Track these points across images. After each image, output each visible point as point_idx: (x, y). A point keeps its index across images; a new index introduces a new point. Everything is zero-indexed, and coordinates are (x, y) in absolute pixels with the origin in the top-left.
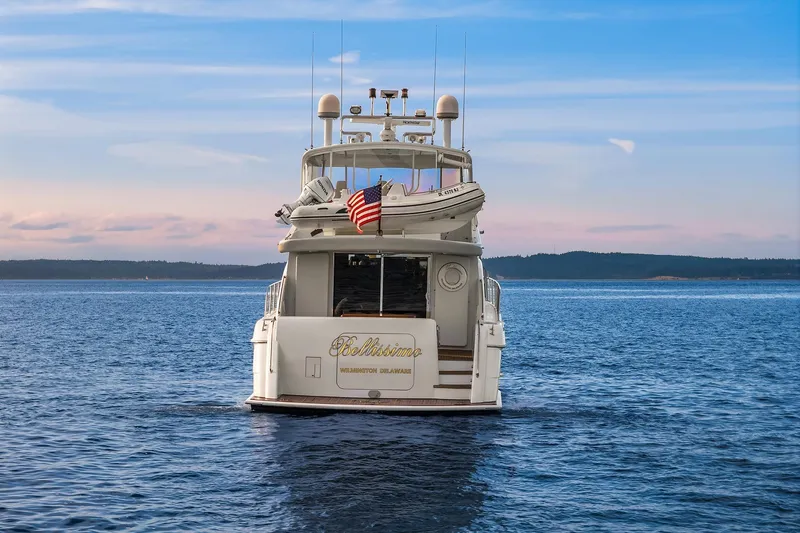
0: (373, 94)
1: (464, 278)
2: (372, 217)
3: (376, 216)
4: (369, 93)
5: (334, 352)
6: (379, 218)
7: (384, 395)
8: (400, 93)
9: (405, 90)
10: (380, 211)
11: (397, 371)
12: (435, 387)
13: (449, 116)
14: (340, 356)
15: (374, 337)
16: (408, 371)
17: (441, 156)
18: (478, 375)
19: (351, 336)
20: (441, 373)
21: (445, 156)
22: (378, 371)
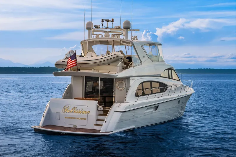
0: (103, 21)
1: (124, 86)
2: (74, 65)
3: (75, 64)
4: (101, 21)
5: (63, 111)
6: (77, 65)
7: (78, 127)
8: (111, 20)
9: (113, 19)
10: (76, 62)
11: (82, 119)
12: (94, 125)
13: (127, 27)
14: (65, 113)
15: (75, 106)
16: (85, 119)
17: (122, 42)
18: (106, 122)
19: (68, 106)
20: (97, 120)
21: (123, 42)
22: (76, 118)
